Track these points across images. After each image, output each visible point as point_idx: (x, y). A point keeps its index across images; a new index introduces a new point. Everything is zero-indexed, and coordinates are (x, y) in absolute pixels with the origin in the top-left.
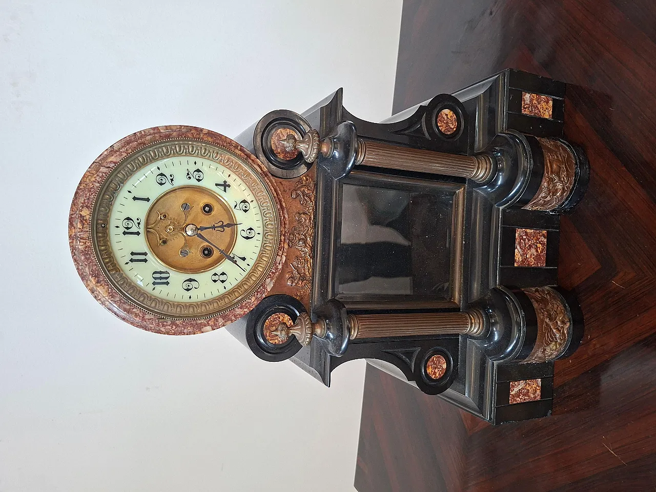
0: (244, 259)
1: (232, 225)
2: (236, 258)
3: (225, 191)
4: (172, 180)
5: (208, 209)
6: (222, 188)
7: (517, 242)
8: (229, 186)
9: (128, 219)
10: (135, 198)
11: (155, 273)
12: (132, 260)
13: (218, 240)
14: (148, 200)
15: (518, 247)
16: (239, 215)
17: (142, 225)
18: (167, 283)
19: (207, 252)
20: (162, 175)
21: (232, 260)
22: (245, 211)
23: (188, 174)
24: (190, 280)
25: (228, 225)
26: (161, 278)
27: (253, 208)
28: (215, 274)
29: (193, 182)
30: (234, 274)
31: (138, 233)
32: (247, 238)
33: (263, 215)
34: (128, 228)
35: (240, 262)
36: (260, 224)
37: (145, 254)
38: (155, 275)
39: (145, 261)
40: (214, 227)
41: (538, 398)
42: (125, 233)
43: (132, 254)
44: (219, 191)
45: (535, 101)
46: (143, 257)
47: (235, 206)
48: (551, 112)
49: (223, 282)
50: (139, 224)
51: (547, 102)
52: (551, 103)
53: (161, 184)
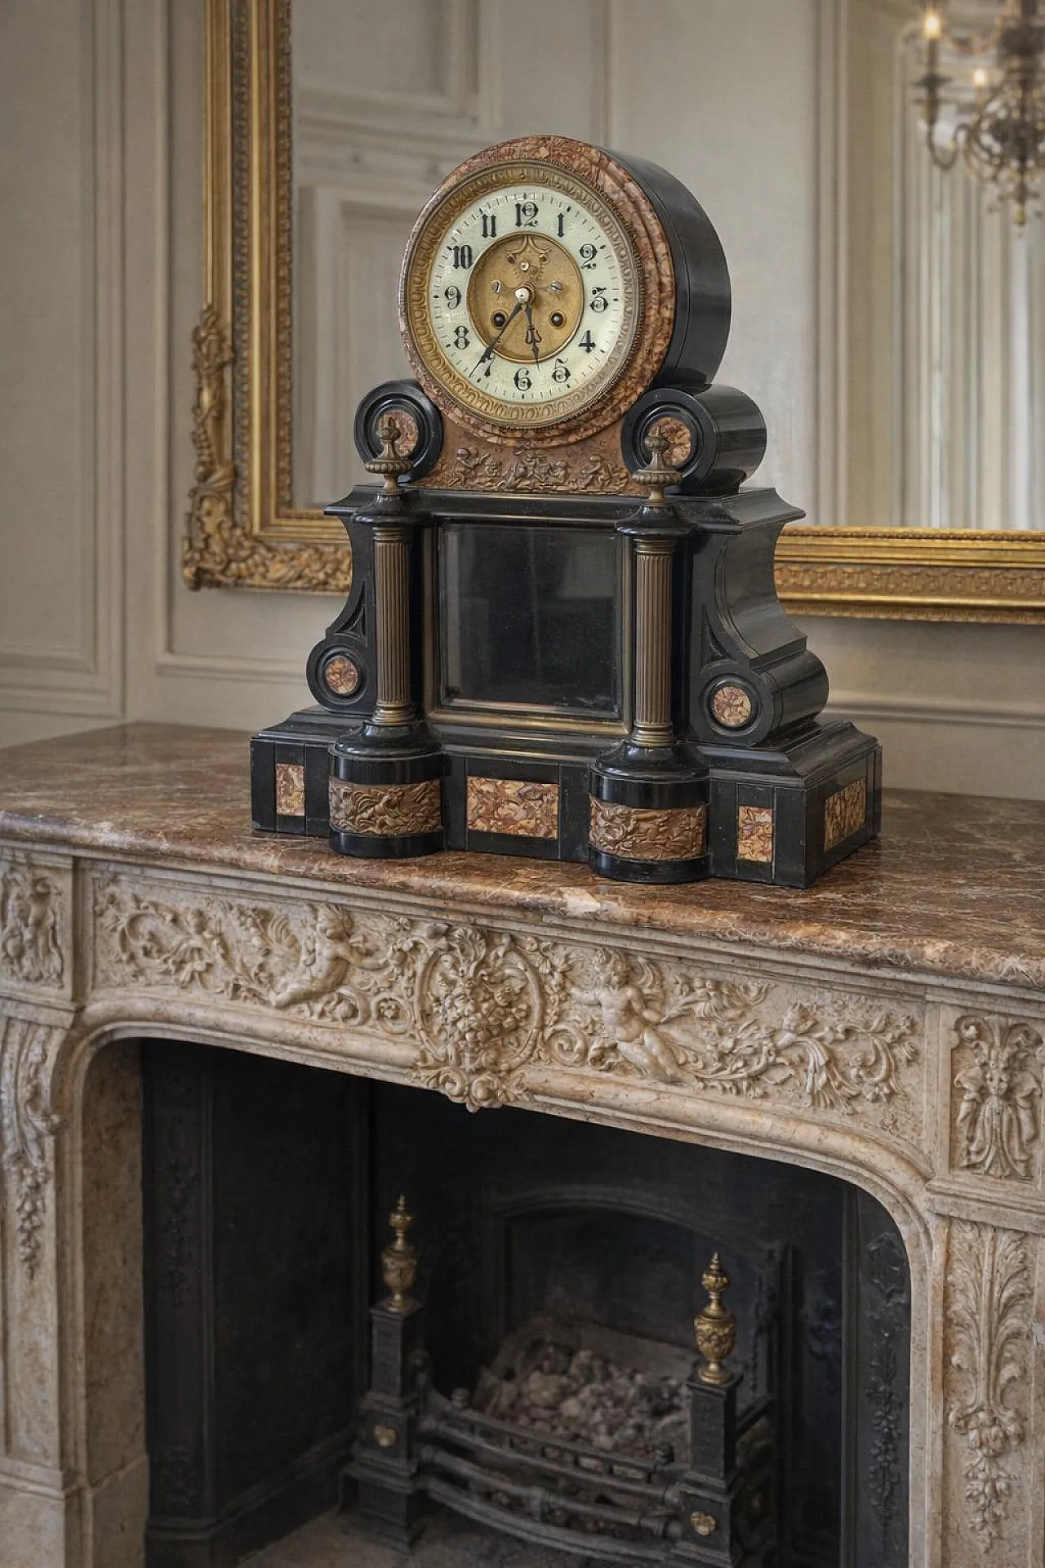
0: (488, 374)
1: (537, 358)
2: (488, 362)
3: (581, 345)
4: (589, 266)
5: (558, 320)
6: (584, 341)
7: (536, 786)
8: (588, 351)
9: (536, 210)
10: (561, 217)
11: (470, 249)
12: (485, 217)
13: (515, 337)
14: (561, 234)
15: (528, 788)
16: (548, 368)
17: (528, 228)
18: (456, 266)
20: (595, 252)
21: (486, 356)
22: (554, 376)
23: (599, 289)
24: (459, 297)
25: (536, 350)
26: (463, 256)
27: (558, 389)
28: (466, 331)
29: (590, 298)
30: (467, 360)
31: (519, 224)
32: (516, 379)
33: (548, 405)
34: (524, 210)
35: (483, 366)
36: (538, 398)
37: (494, 235)
38: (466, 249)
39: (485, 235)
40: (531, 329)
41: (279, 811)
42: (518, 206)
43: (493, 218)
44: (581, 337)
45: (761, 831)
46: (489, 231)
47: (561, 361)
48: (748, 857)
49: (456, 343)
50: (531, 224)
51: (763, 853)
52: (763, 859)
53: (581, 251)
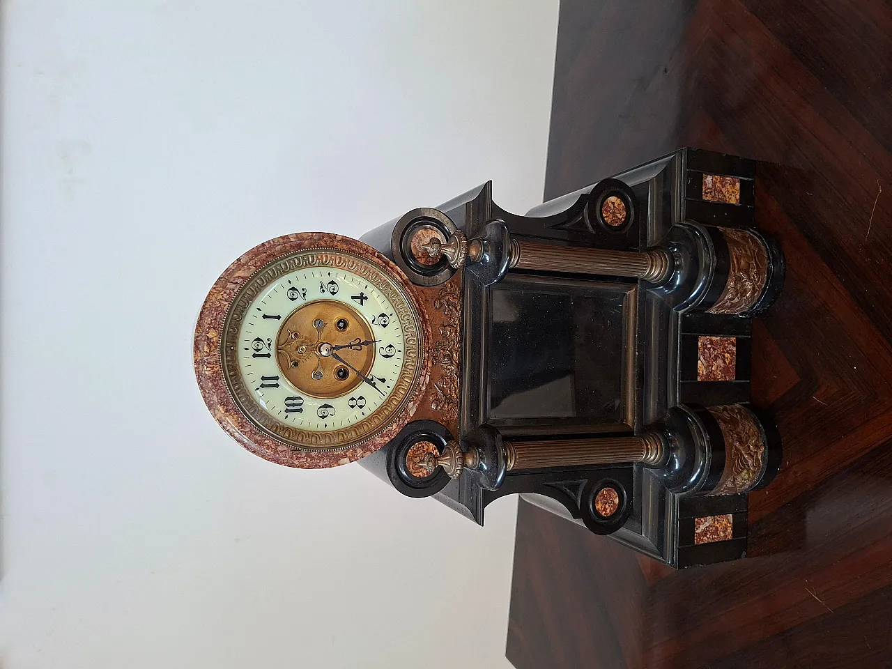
0: (383, 380)
1: (370, 342)
2: (375, 380)
3: (362, 304)
4: (304, 294)
5: (342, 325)
6: (359, 300)
7: (700, 352)
8: (366, 298)
9: (258, 339)
10: (265, 317)
11: (288, 399)
12: (263, 386)
13: (355, 359)
14: (278, 317)
15: (702, 358)
16: (377, 331)
17: (273, 347)
18: (301, 410)
19: (343, 374)
20: (293, 289)
21: (371, 382)
22: (384, 326)
23: (322, 287)
24: (326, 406)
25: (366, 343)
26: (294, 405)
27: (394, 322)
28: (353, 399)
29: (327, 295)
30: (373, 398)
31: (269, 355)
32: (387, 356)
33: (404, 329)
34: (257, 350)
35: (379, 384)
36: (401, 340)
37: (277, 378)
38: (288, 402)
39: (277, 386)
40: (350, 346)
41: (730, 537)
42: (254, 356)
43: (263, 378)
44: (355, 304)
45: (718, 185)
46: (274, 382)
47: (373, 321)
48: (738, 197)
49: (361, 407)
50: (269, 344)
51: (734, 185)
52: (738, 185)
53: (293, 299)
